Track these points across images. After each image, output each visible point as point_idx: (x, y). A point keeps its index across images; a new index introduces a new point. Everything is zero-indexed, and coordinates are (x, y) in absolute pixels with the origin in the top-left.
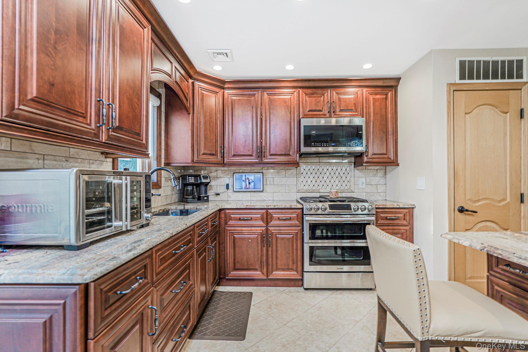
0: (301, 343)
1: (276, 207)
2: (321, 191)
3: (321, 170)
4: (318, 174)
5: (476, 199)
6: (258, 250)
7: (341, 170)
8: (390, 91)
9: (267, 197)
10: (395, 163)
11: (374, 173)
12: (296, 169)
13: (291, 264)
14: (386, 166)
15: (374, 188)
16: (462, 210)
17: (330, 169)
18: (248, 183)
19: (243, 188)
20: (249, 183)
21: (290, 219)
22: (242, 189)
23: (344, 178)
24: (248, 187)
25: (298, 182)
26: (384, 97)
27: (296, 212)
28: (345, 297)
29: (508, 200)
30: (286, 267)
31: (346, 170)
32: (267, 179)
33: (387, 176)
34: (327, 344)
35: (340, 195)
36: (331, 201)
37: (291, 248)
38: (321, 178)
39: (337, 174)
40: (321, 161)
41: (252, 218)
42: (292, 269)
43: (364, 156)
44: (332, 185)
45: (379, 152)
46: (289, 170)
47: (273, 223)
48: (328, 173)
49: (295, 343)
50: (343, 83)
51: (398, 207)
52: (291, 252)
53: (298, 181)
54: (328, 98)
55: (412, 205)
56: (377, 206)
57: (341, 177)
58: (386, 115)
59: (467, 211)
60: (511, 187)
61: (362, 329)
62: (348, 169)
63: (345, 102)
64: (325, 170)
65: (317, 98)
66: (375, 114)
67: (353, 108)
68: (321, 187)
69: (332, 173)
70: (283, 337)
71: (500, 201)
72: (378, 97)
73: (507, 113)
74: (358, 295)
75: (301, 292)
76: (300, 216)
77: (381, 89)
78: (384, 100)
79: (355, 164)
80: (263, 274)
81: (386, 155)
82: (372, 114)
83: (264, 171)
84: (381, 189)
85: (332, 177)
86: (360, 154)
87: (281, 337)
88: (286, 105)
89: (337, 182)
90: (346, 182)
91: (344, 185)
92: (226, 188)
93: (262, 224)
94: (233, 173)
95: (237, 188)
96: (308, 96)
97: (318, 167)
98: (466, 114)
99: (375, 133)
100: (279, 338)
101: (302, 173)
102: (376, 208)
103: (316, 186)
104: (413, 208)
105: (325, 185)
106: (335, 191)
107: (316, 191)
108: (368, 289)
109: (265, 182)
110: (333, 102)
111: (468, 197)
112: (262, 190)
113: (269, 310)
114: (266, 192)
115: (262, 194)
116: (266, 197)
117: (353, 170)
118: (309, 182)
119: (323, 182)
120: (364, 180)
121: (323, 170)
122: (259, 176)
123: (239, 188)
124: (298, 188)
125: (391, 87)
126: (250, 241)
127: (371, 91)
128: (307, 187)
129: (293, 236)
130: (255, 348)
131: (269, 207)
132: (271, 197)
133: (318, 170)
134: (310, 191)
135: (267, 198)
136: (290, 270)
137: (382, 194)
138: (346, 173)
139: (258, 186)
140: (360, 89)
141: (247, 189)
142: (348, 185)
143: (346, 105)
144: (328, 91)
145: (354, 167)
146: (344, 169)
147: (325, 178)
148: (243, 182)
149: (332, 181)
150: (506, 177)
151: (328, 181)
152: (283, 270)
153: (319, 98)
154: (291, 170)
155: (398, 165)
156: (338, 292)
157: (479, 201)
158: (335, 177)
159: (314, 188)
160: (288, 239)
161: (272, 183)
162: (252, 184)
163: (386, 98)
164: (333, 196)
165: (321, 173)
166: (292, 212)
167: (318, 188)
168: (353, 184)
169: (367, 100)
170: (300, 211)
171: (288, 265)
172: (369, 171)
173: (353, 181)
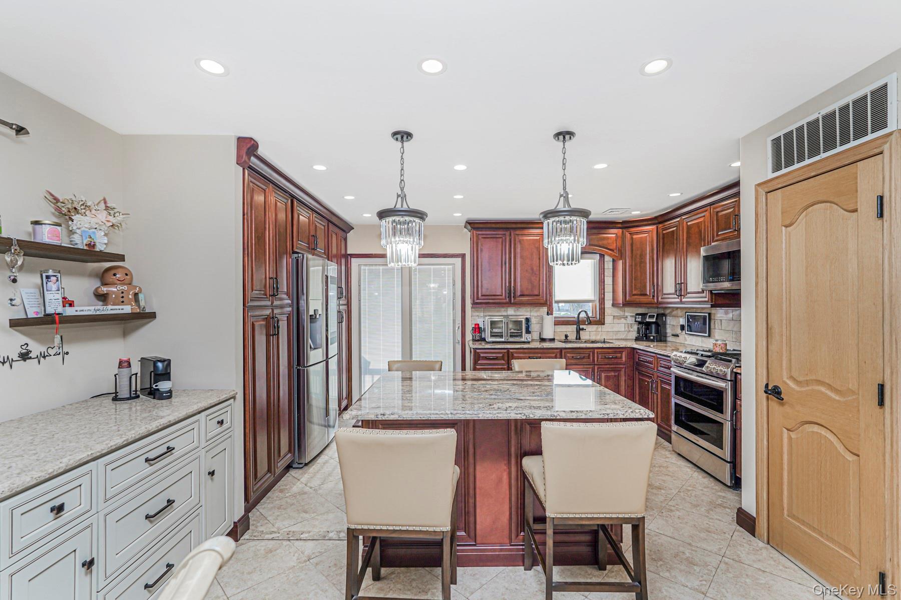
5: (802, 379)
73: (853, 211)
92: (680, 329)
94: (685, 312)
98: (784, 226)
112: (708, 335)
157: (804, 382)
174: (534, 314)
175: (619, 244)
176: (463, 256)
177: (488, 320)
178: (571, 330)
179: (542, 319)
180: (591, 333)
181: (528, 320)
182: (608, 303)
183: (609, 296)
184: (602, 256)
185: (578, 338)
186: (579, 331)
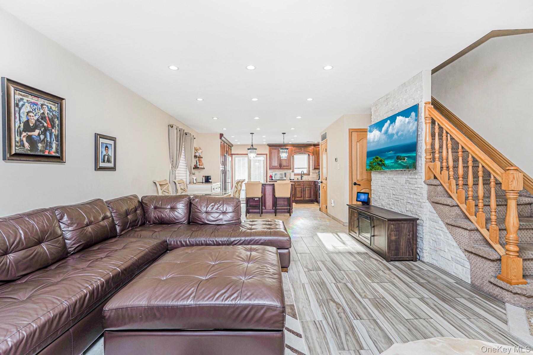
174: (288, 172)
175: (313, 151)
176: (267, 154)
177: (274, 173)
178: (299, 177)
179: (290, 173)
180: (305, 178)
181: (285, 174)
182: (311, 169)
183: (311, 167)
184: (309, 155)
185: (302, 179)
186: (302, 177)
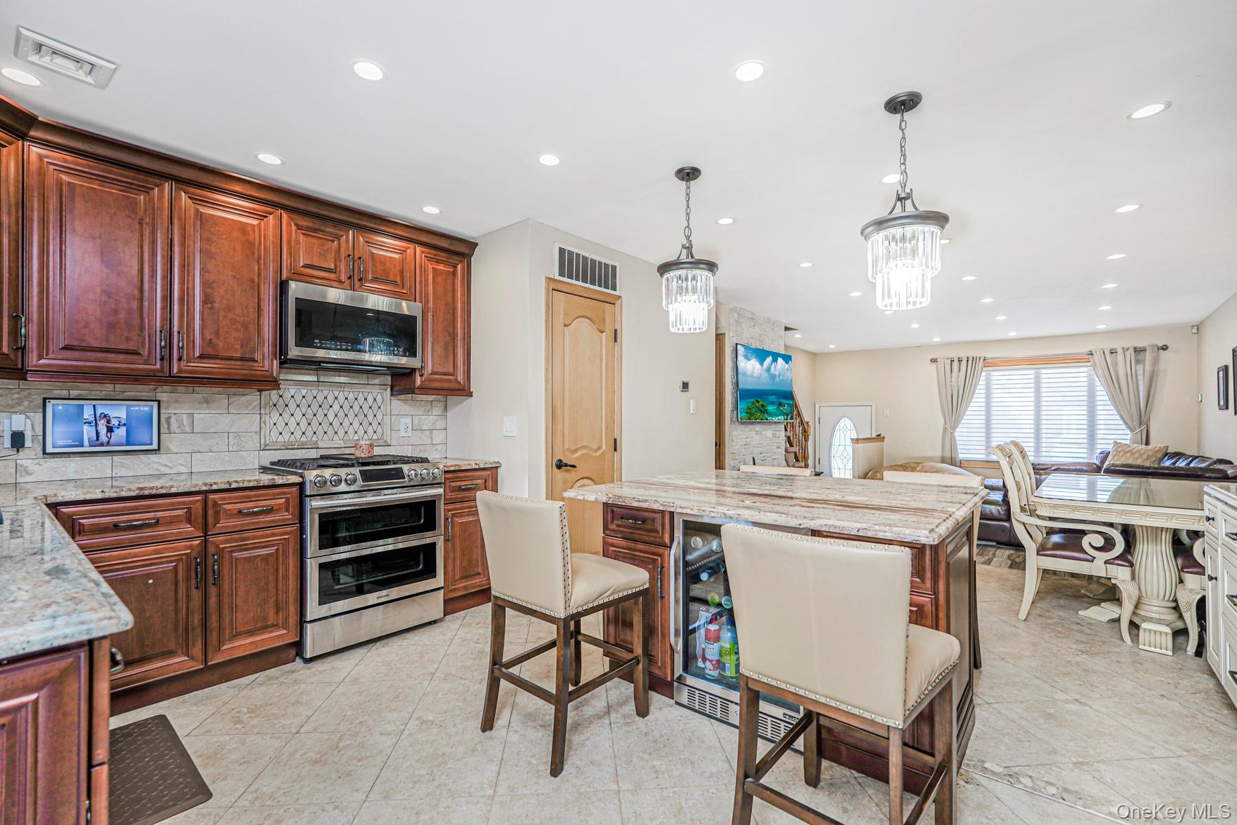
0: (348, 742)
1: (234, 485)
2: (320, 446)
3: (320, 398)
4: (315, 406)
5: (575, 448)
6: (176, 601)
7: (366, 399)
8: (461, 262)
9: (170, 464)
10: (464, 391)
11: (427, 408)
12: (258, 393)
13: (271, 614)
14: (446, 396)
15: (426, 436)
16: (560, 465)
17: (341, 398)
18: (103, 430)
19: (86, 442)
20: (110, 430)
21: (270, 511)
22: (82, 446)
23: (370, 417)
24: (103, 438)
25: (263, 425)
26: (452, 270)
27: (285, 493)
28: (395, 647)
29: (604, 448)
30: (259, 625)
31: (375, 400)
32: (170, 417)
33: (448, 414)
34: (398, 723)
35: (378, 451)
36: (364, 464)
37: (271, 578)
38: (320, 417)
39: (356, 408)
40: (322, 379)
41: (158, 520)
42: (275, 626)
43: (417, 374)
44: (346, 432)
45: (441, 370)
46: (237, 398)
47: (224, 523)
48: (336, 407)
49: (337, 747)
50: (380, 225)
51: (477, 467)
52: (271, 586)
53: (265, 423)
54: (347, 248)
55: (496, 463)
56: (446, 469)
57: (366, 416)
58: (454, 303)
59: (566, 465)
60: (606, 430)
61: (445, 679)
62: (379, 398)
63: (383, 263)
64: (331, 399)
65: (325, 241)
66: (436, 298)
67: (398, 280)
68: (320, 437)
69: (347, 406)
70: (305, 751)
71: (597, 450)
72: (441, 267)
73: (603, 332)
74: (417, 638)
75: (298, 671)
76: (294, 502)
77: (446, 255)
78: (451, 276)
79: (392, 389)
80: (192, 658)
81: (453, 375)
82: (431, 298)
83: (163, 397)
84: (438, 437)
85: (346, 415)
86: (409, 371)
87: (301, 752)
88: (247, 240)
89: (356, 425)
90: (375, 424)
91: (370, 431)
92: (13, 446)
93: (192, 531)
94: (45, 399)
95: (60, 443)
96: (303, 232)
97: (315, 393)
98: (565, 326)
99: (435, 333)
100: (297, 756)
101: (275, 405)
102: (445, 472)
103: (309, 433)
104: (497, 467)
105: (331, 433)
106: (368, 442)
107: (310, 446)
108: (430, 623)
109: (166, 426)
110: (360, 258)
111: (566, 447)
112: (155, 446)
113: (239, 726)
114: (169, 452)
115: (153, 458)
116: (167, 466)
117: (389, 401)
118: (292, 424)
119: (325, 426)
120: (409, 420)
121: (326, 398)
122: (146, 409)
123: (70, 442)
124: (263, 441)
125: (461, 254)
126: (151, 581)
127: (429, 254)
128: (286, 437)
129: (277, 549)
130: (251, 796)
131: (214, 487)
132: (183, 465)
133: (315, 397)
134: (296, 447)
135: (171, 468)
136: (269, 629)
137: (439, 447)
138: (375, 407)
139: (141, 434)
140: (411, 246)
141: (102, 445)
142: (379, 430)
143: (384, 270)
144: (347, 233)
145: (392, 395)
146: (370, 399)
147: (331, 416)
148: (86, 427)
149: (346, 423)
150: (601, 418)
151: (336, 424)
152: (251, 633)
153: (330, 243)
154: (245, 397)
155: (470, 394)
156: (378, 644)
157: (576, 451)
158: (351, 415)
159: (304, 439)
160: (265, 559)
161: (188, 429)
162: (121, 433)
163: (454, 273)
164: (362, 454)
165: (320, 406)
166: (274, 495)
167: (315, 438)
168: (389, 430)
169: (424, 271)
170: (295, 489)
171: (265, 619)
172: (418, 404)
173: (389, 423)
